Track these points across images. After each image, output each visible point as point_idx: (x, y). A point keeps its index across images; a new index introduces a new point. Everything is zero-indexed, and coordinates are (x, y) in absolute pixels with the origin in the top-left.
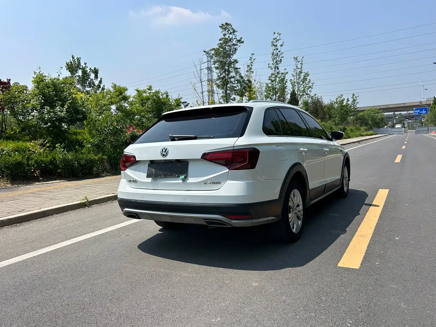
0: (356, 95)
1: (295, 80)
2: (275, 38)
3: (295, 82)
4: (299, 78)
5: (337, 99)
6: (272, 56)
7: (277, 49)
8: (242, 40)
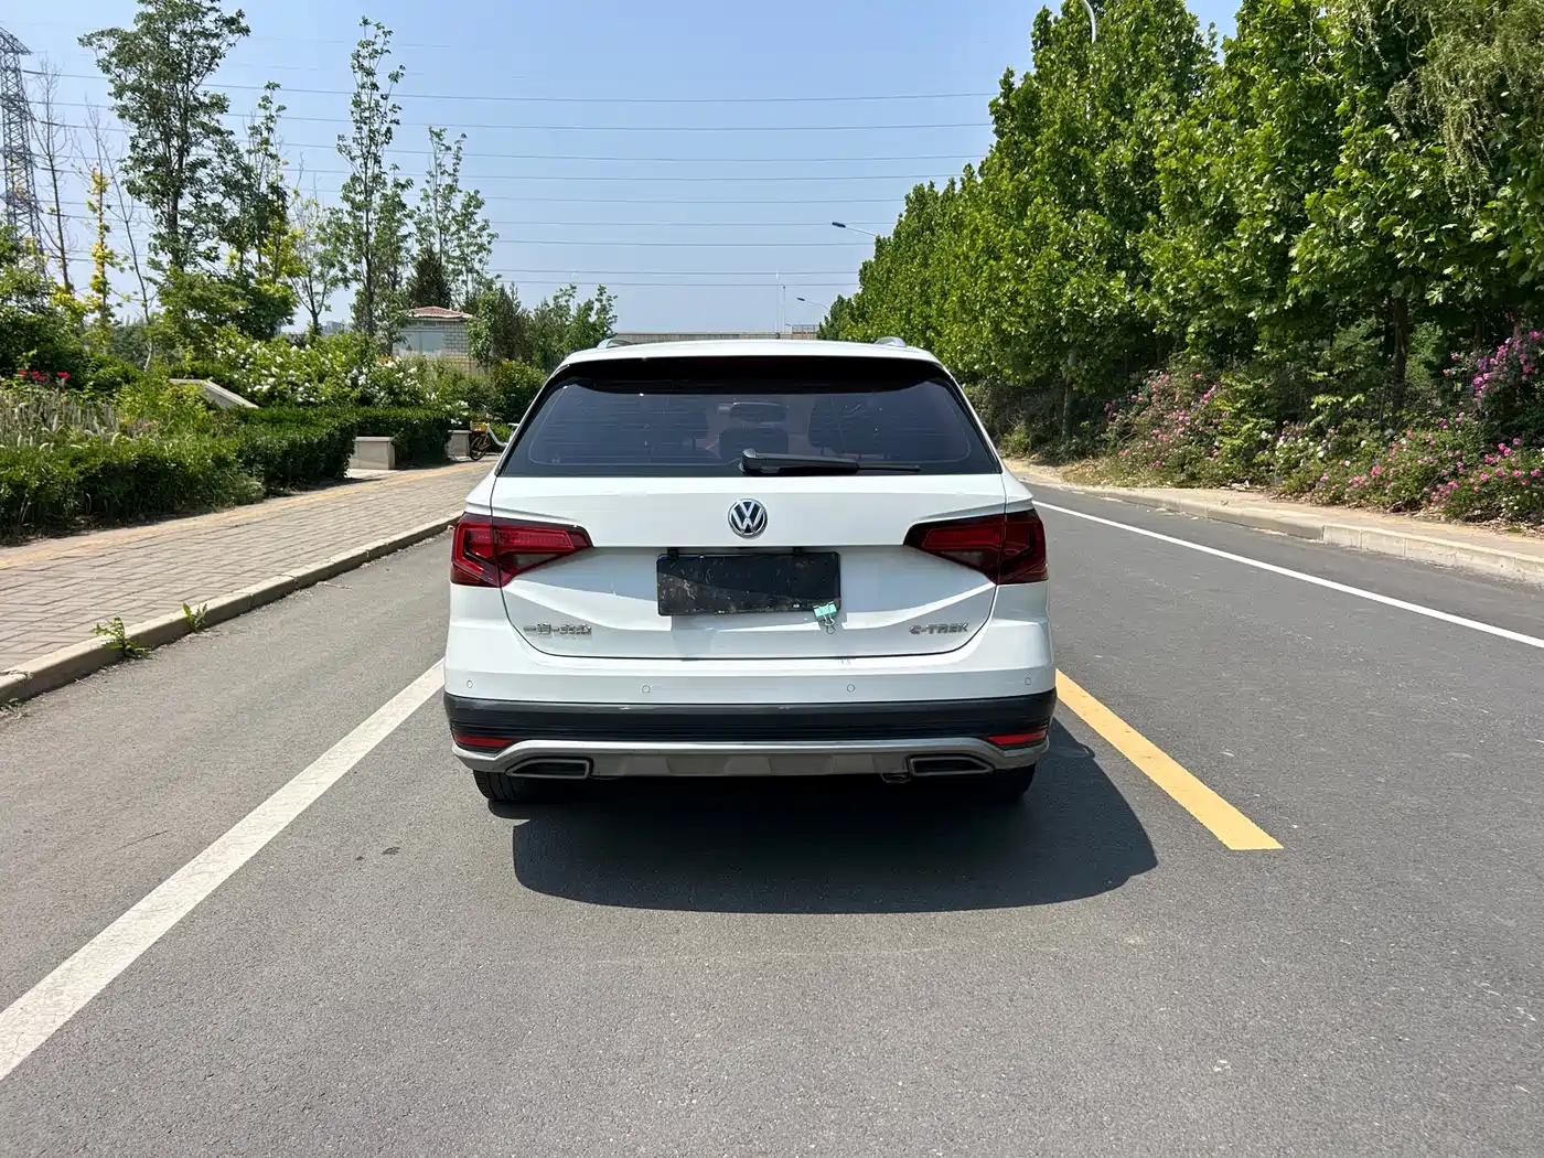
0: (608, 292)
1: (433, 215)
2: (369, 43)
3: (429, 220)
4: (448, 208)
5: (556, 298)
6: (354, 109)
7: (374, 86)
8: (243, 23)
